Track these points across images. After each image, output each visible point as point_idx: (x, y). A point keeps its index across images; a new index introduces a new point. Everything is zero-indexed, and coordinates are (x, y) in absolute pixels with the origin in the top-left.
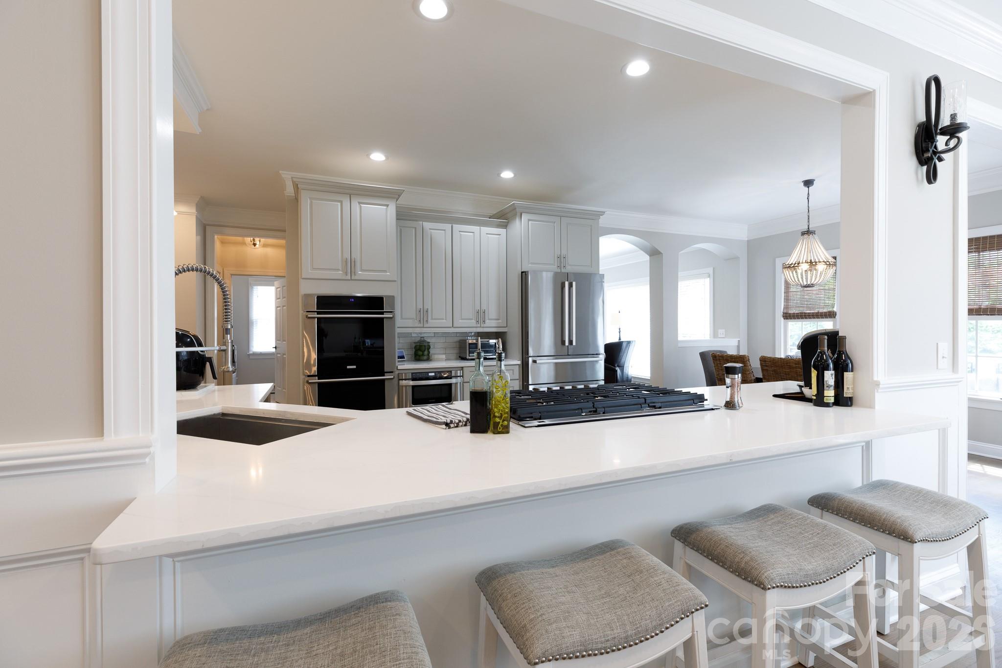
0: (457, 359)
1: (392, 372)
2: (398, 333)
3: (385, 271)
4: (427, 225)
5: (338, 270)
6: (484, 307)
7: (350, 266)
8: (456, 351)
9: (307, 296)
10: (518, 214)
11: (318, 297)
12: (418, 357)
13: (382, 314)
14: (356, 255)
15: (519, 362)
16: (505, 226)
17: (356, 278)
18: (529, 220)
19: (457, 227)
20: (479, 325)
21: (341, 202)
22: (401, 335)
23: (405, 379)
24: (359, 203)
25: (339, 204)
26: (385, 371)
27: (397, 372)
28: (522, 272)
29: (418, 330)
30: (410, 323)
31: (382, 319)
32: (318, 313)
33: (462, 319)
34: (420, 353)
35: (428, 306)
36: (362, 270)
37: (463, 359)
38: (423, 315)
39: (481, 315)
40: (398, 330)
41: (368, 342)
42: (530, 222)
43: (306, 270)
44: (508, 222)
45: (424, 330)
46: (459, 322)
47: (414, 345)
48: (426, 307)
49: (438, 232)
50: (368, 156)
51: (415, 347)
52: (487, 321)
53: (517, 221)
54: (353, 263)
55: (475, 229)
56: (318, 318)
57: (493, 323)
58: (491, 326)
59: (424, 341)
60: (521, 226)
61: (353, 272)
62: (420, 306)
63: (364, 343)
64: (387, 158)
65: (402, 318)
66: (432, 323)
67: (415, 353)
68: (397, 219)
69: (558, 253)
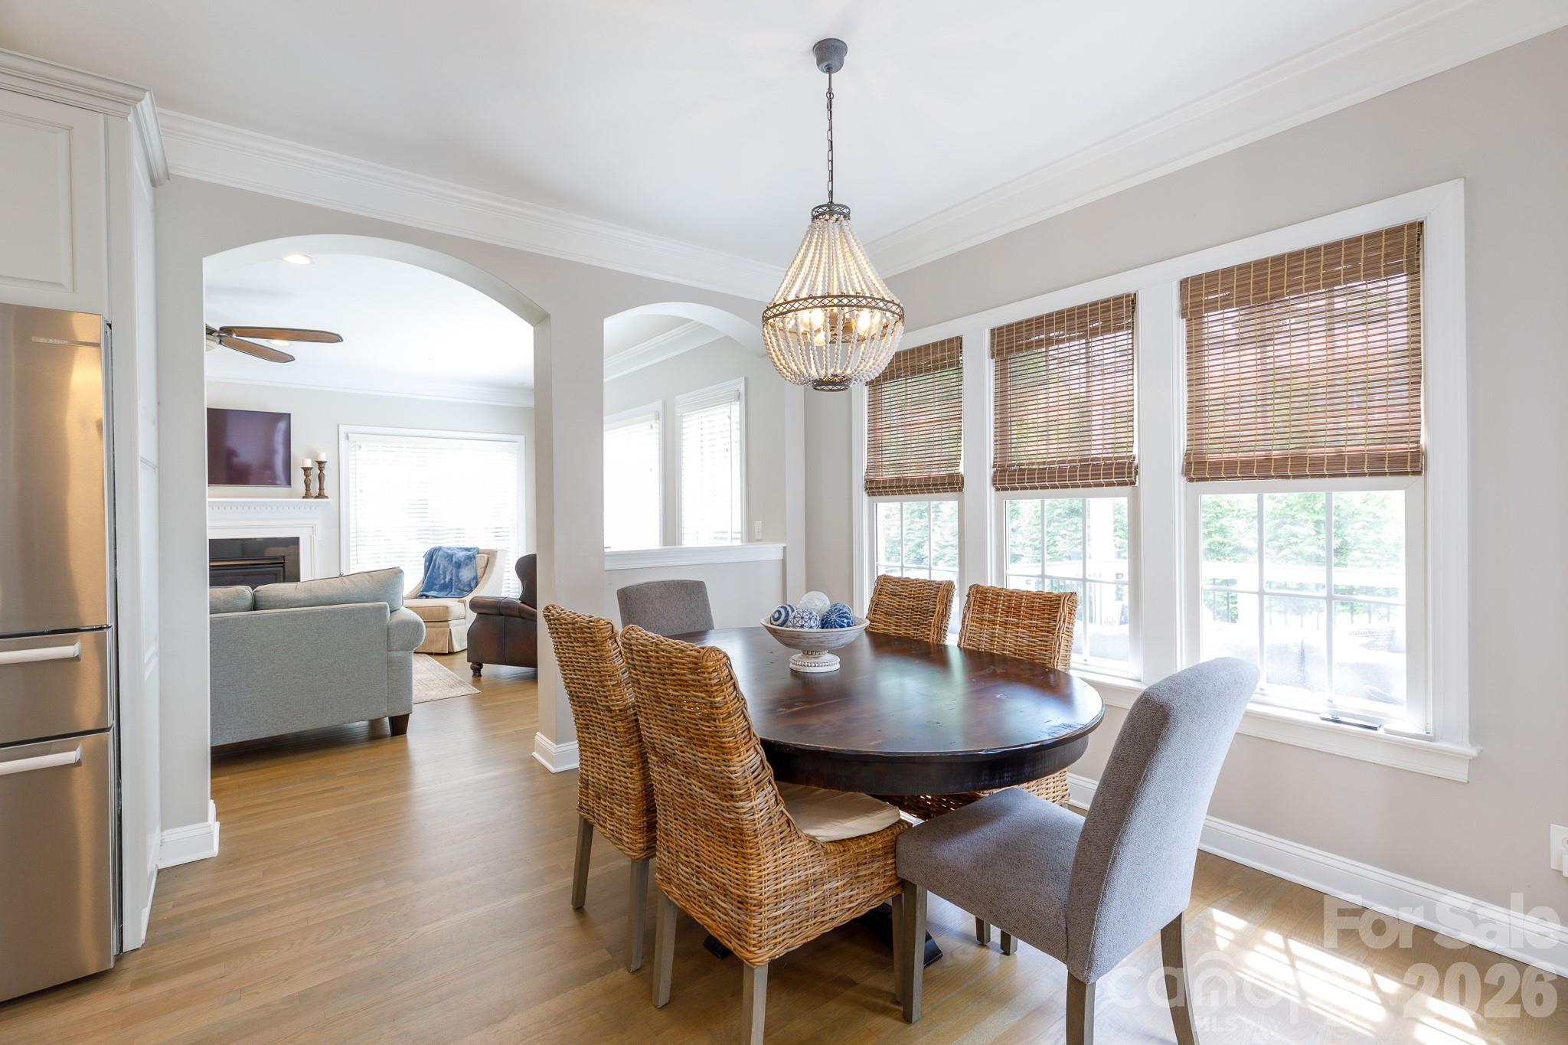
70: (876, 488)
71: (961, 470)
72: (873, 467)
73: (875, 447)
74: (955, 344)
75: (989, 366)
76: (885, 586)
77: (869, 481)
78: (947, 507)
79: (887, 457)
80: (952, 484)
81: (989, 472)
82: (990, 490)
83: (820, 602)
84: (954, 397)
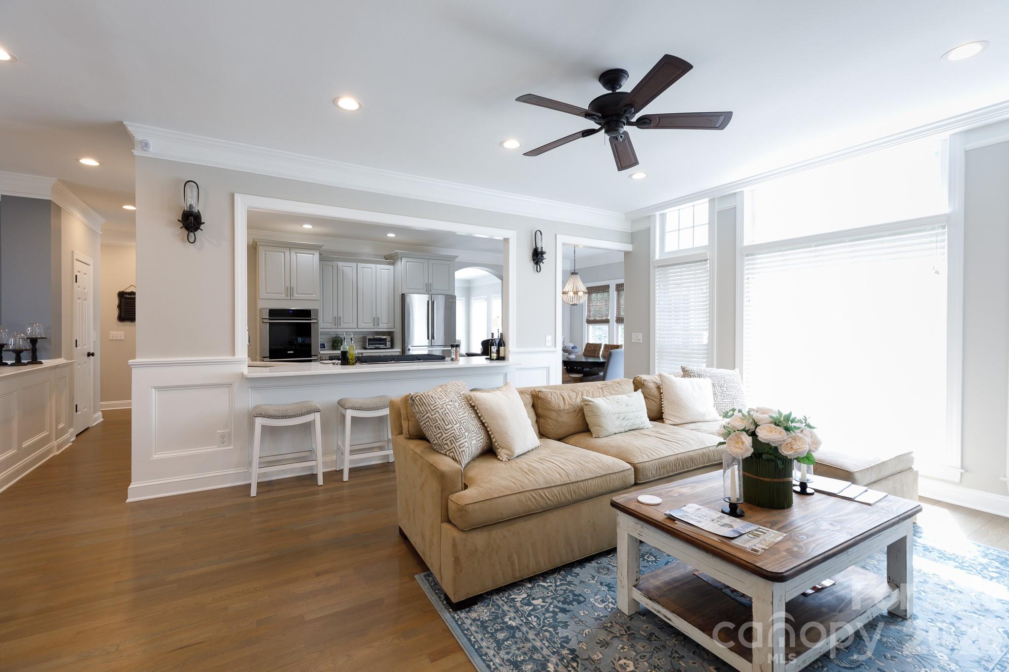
0: (361, 349)
1: (316, 356)
2: (321, 332)
3: (313, 294)
4: (340, 264)
5: (282, 293)
6: (378, 316)
7: (290, 291)
8: (361, 344)
9: (261, 310)
10: (400, 258)
11: (269, 310)
12: (334, 347)
13: (310, 320)
14: (294, 285)
15: (400, 350)
16: (393, 264)
17: (294, 298)
18: (407, 262)
19: (360, 265)
20: (375, 327)
21: (284, 253)
22: (322, 333)
23: (325, 360)
24: (296, 253)
25: (283, 254)
26: (312, 354)
27: (320, 356)
28: (402, 294)
29: (334, 330)
30: (329, 325)
31: (310, 323)
32: (270, 320)
33: (363, 323)
34: (336, 345)
35: (340, 315)
36: (297, 294)
37: (365, 348)
38: (337, 320)
39: (376, 321)
40: (320, 330)
41: (300, 340)
42: (407, 263)
43: (262, 294)
44: (394, 262)
45: (338, 330)
46: (361, 325)
47: (332, 340)
48: (339, 316)
49: (348, 268)
50: (302, 226)
51: (333, 341)
52: (380, 324)
53: (399, 262)
54: (291, 290)
55: (373, 266)
56: (269, 323)
57: (385, 326)
58: (383, 327)
59: (339, 337)
60: (401, 265)
61: (291, 295)
62: (335, 315)
63: (297, 339)
64: (313, 227)
65: (323, 323)
66: (343, 325)
67: (332, 345)
68: (320, 260)
69: (426, 282)
70: (589, 322)
71: (609, 318)
72: (589, 316)
73: (589, 311)
74: (608, 287)
75: (616, 293)
76: (588, 345)
77: (587, 320)
78: (605, 327)
79: (592, 314)
80: (607, 321)
81: (615, 319)
82: (615, 323)
83: (572, 345)
84: (607, 300)
